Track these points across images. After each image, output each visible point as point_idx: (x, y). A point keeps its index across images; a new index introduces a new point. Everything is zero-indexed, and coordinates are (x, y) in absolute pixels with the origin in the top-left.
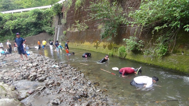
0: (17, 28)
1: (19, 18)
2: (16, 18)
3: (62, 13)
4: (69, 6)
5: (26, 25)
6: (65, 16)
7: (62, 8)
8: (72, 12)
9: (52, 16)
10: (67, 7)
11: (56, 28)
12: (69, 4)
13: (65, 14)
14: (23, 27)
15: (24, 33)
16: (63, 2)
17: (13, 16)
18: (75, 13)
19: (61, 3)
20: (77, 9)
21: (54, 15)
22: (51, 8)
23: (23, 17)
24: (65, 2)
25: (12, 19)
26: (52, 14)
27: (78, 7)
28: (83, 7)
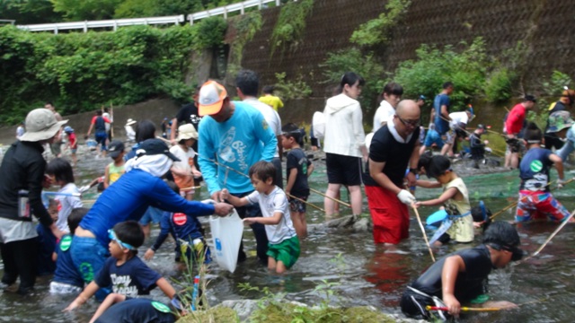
0: (80, 80)
4: (253, 31)
6: (236, 56)
7: (224, 32)
9: (189, 49)
10: (244, 32)
12: (250, 25)
13: (238, 50)
14: (100, 77)
15: (98, 95)
16: (230, 14)
17: (62, 43)
18: (270, 51)
19: (222, 15)
20: (278, 44)
21: (195, 48)
22: (182, 24)
23: (97, 48)
24: (236, 17)
25: (60, 52)
26: (190, 44)
27: (281, 37)
28: (297, 43)
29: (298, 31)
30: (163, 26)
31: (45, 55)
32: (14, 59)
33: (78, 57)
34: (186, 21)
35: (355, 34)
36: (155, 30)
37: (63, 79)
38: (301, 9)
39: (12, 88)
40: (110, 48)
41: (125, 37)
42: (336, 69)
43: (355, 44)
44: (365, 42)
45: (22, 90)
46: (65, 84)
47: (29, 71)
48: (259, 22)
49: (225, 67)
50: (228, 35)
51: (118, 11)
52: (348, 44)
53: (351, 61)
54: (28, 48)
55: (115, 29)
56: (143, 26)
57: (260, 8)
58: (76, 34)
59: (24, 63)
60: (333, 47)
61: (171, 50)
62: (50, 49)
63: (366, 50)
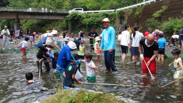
0: (91, 24)
1: (92, 17)
2: (90, 17)
3: (124, 17)
4: (130, 13)
5: (97, 22)
6: (126, 19)
7: (124, 13)
8: (132, 17)
9: (115, 17)
10: (128, 14)
11: (118, 26)
12: (130, 12)
13: (126, 18)
14: (95, 23)
15: (95, 28)
16: (125, 9)
17: (88, 15)
18: (134, 18)
19: (123, 10)
20: (136, 16)
21: (117, 17)
22: (114, 12)
23: (95, 17)
24: (126, 10)
25: (87, 18)
26: (116, 16)
27: (136, 15)
28: (140, 16)
29: (140, 14)
30: (110, 12)
31: (84, 18)
32: (77, 19)
33: (91, 19)
34: (115, 11)
35: (154, 14)
36: (108, 13)
37: (87, 24)
38: (142, 8)
39: (76, 25)
40: (98, 17)
41: (101, 14)
42: (148, 23)
43: (154, 17)
44: (156, 16)
45: (79, 26)
46: (88, 25)
47: (80, 22)
48: (131, 11)
49: (123, 22)
50: (124, 14)
51: (101, 9)
52: (152, 17)
53: (152, 21)
54: (80, 17)
55: (99, 13)
56: (105, 12)
57: (132, 8)
58: (91, 14)
59: (79, 20)
60: (148, 18)
61: (111, 18)
62: (85, 17)
63: (156, 18)
